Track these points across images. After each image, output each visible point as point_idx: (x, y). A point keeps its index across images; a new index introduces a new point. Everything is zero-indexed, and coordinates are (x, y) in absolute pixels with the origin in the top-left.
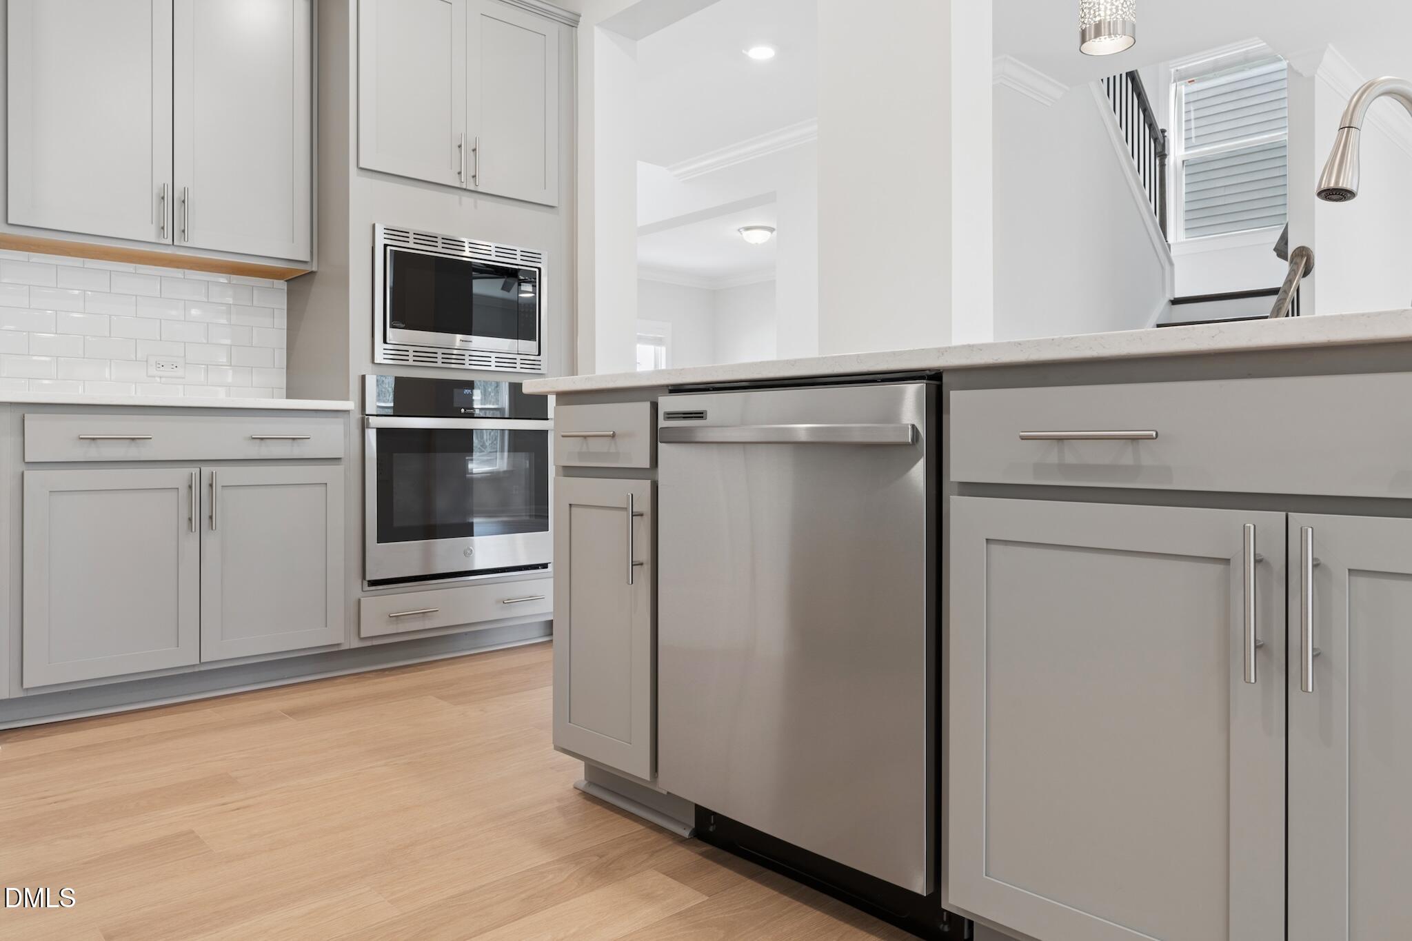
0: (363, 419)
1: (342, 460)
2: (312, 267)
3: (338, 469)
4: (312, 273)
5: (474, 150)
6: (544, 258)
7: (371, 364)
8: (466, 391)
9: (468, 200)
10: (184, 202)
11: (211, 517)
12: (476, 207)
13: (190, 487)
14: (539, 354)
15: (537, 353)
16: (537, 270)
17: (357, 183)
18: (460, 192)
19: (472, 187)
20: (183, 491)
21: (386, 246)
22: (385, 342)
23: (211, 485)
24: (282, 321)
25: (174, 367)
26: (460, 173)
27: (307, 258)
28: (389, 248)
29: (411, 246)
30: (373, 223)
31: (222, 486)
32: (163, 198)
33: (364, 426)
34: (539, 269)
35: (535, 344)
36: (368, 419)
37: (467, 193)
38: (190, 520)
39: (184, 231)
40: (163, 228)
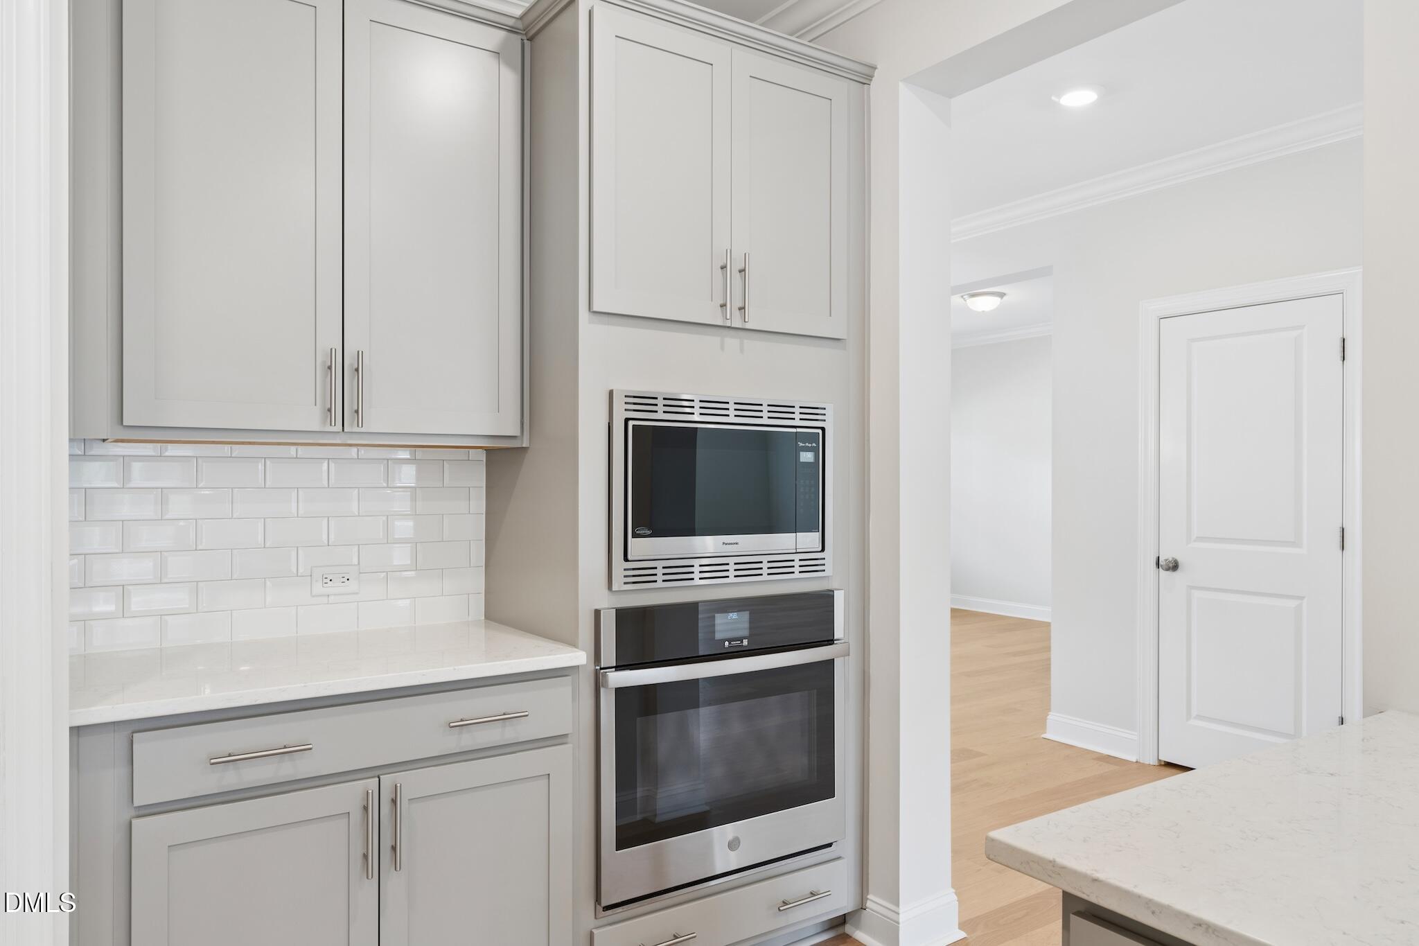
0: (597, 674)
1: (569, 736)
2: (522, 443)
3: (565, 750)
4: (524, 449)
5: (742, 271)
6: (829, 413)
7: (606, 591)
8: (731, 614)
9: (732, 342)
10: (357, 370)
11: (394, 848)
12: (742, 350)
13: (366, 808)
14: (823, 550)
15: (820, 549)
16: (820, 431)
17: (589, 333)
18: (722, 331)
19: (737, 323)
20: (356, 815)
21: (627, 420)
22: (626, 559)
23: (394, 801)
24: (479, 504)
25: (345, 580)
26: (723, 306)
27: (517, 432)
28: (631, 423)
29: (661, 416)
30: (611, 388)
31: (409, 800)
32: (330, 368)
33: (598, 683)
34: (823, 429)
35: (817, 535)
36: (605, 675)
37: (732, 332)
38: (365, 856)
39: (357, 412)
40: (330, 410)
